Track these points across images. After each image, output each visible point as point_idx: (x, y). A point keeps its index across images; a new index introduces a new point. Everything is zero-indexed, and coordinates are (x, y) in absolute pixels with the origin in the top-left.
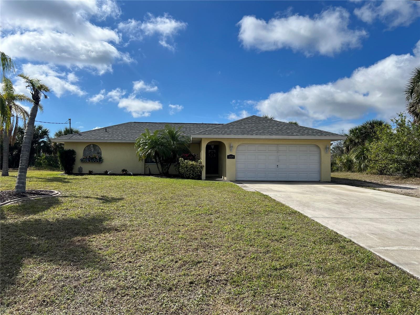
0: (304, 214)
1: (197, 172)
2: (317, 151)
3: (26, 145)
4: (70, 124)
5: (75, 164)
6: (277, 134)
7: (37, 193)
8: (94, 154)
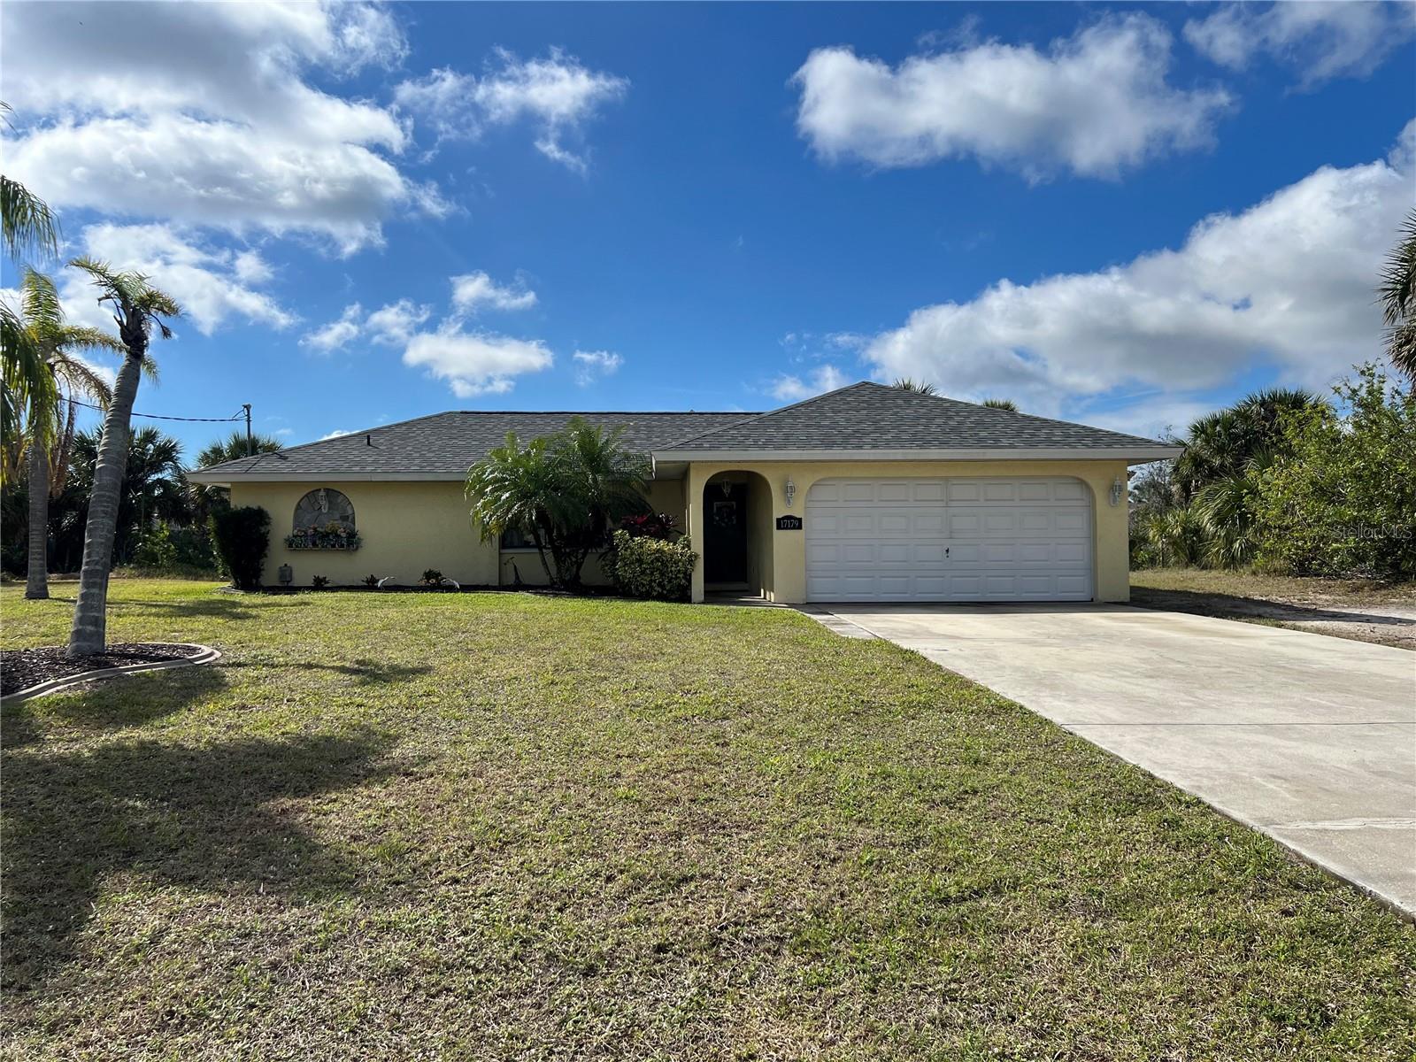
0: (1038, 714)
1: (677, 578)
2: (1082, 500)
3: (103, 496)
4: (249, 421)
5: (266, 556)
6: (943, 444)
7: (143, 655)
8: (329, 523)
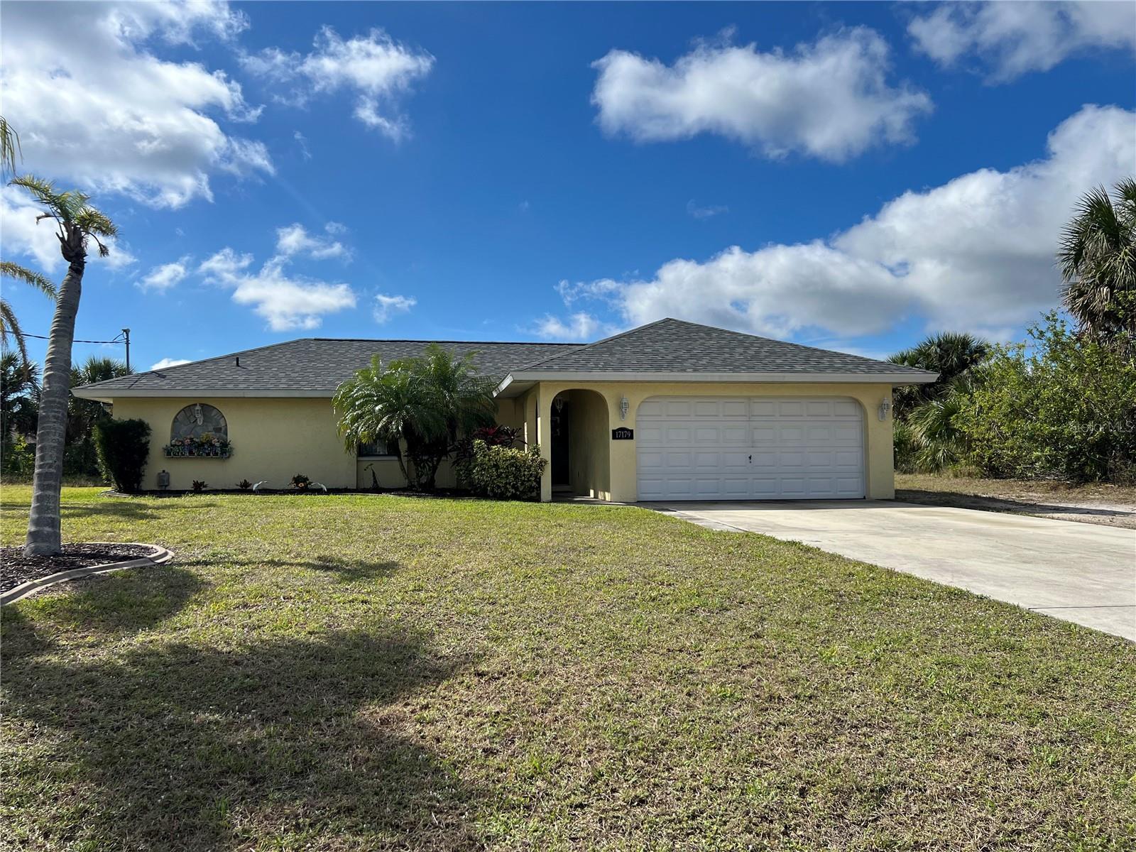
0: (991, 598)
1: (529, 480)
2: (856, 416)
3: (54, 402)
4: (128, 343)
5: (146, 463)
6: (750, 369)
7: (99, 554)
8: (205, 434)
